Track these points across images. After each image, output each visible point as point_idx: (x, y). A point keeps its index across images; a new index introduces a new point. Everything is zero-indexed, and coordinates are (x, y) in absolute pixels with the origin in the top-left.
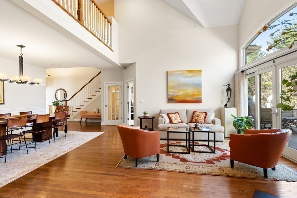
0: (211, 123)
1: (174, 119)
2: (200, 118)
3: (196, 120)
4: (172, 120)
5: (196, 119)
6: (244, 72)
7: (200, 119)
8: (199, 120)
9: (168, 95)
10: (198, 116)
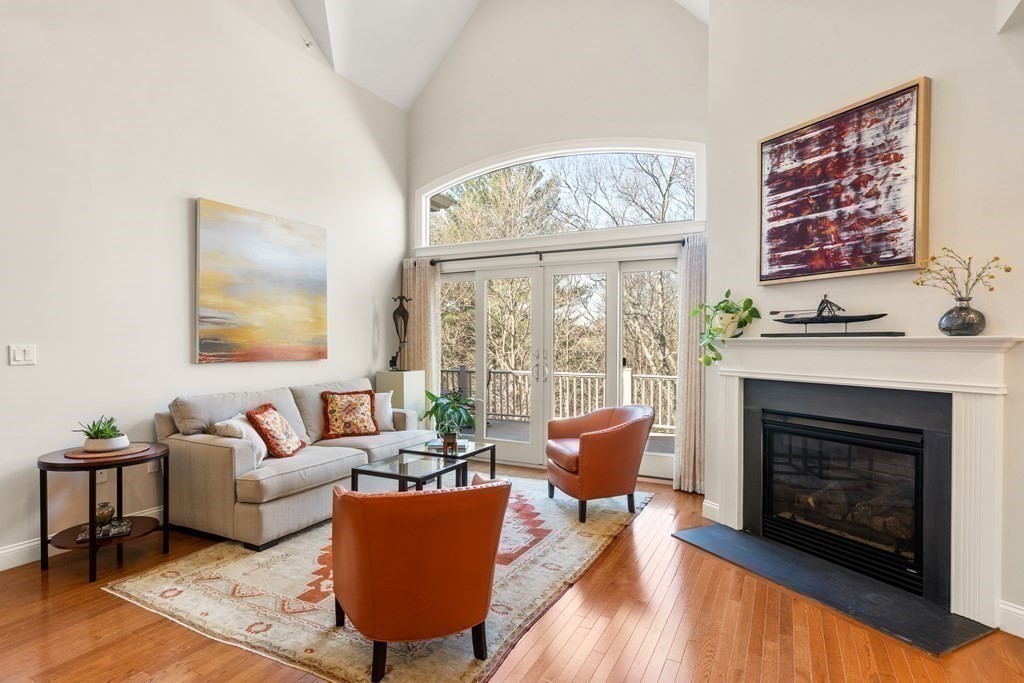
0: (391, 426)
1: (283, 436)
2: (362, 416)
3: (348, 425)
4: (281, 442)
5: (347, 420)
6: (438, 264)
7: (362, 421)
8: (360, 425)
9: (196, 318)
10: (351, 409)
